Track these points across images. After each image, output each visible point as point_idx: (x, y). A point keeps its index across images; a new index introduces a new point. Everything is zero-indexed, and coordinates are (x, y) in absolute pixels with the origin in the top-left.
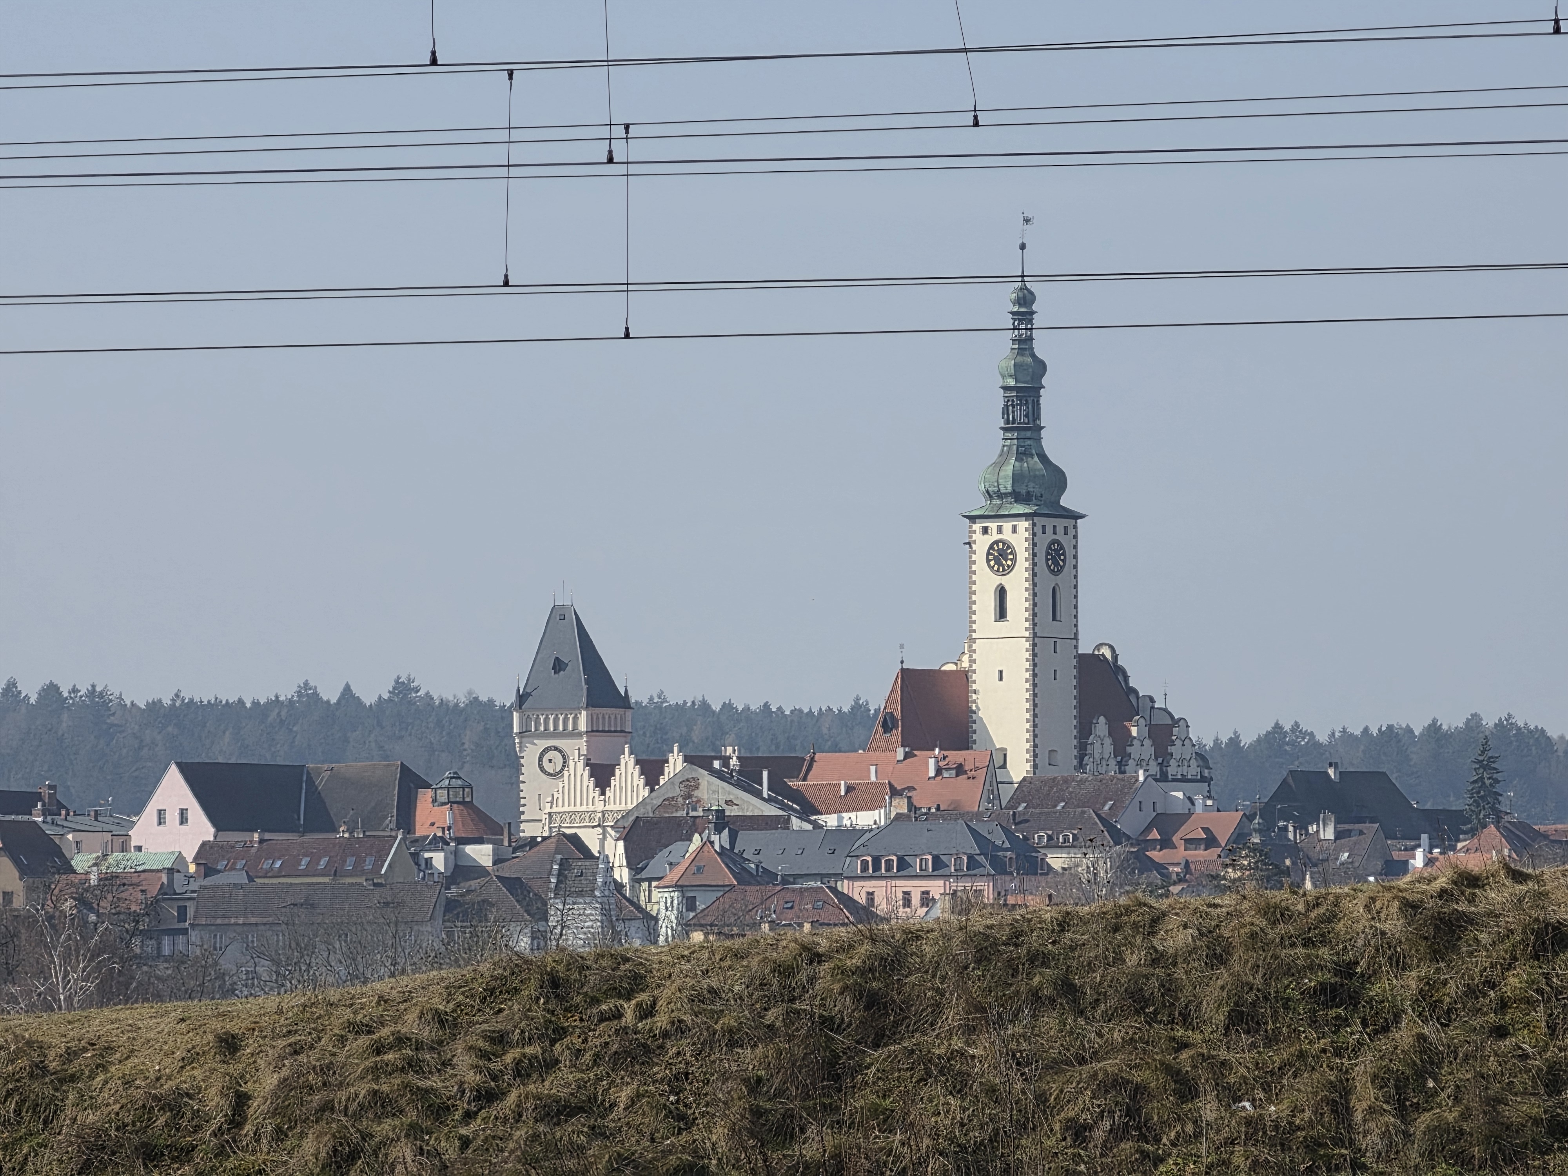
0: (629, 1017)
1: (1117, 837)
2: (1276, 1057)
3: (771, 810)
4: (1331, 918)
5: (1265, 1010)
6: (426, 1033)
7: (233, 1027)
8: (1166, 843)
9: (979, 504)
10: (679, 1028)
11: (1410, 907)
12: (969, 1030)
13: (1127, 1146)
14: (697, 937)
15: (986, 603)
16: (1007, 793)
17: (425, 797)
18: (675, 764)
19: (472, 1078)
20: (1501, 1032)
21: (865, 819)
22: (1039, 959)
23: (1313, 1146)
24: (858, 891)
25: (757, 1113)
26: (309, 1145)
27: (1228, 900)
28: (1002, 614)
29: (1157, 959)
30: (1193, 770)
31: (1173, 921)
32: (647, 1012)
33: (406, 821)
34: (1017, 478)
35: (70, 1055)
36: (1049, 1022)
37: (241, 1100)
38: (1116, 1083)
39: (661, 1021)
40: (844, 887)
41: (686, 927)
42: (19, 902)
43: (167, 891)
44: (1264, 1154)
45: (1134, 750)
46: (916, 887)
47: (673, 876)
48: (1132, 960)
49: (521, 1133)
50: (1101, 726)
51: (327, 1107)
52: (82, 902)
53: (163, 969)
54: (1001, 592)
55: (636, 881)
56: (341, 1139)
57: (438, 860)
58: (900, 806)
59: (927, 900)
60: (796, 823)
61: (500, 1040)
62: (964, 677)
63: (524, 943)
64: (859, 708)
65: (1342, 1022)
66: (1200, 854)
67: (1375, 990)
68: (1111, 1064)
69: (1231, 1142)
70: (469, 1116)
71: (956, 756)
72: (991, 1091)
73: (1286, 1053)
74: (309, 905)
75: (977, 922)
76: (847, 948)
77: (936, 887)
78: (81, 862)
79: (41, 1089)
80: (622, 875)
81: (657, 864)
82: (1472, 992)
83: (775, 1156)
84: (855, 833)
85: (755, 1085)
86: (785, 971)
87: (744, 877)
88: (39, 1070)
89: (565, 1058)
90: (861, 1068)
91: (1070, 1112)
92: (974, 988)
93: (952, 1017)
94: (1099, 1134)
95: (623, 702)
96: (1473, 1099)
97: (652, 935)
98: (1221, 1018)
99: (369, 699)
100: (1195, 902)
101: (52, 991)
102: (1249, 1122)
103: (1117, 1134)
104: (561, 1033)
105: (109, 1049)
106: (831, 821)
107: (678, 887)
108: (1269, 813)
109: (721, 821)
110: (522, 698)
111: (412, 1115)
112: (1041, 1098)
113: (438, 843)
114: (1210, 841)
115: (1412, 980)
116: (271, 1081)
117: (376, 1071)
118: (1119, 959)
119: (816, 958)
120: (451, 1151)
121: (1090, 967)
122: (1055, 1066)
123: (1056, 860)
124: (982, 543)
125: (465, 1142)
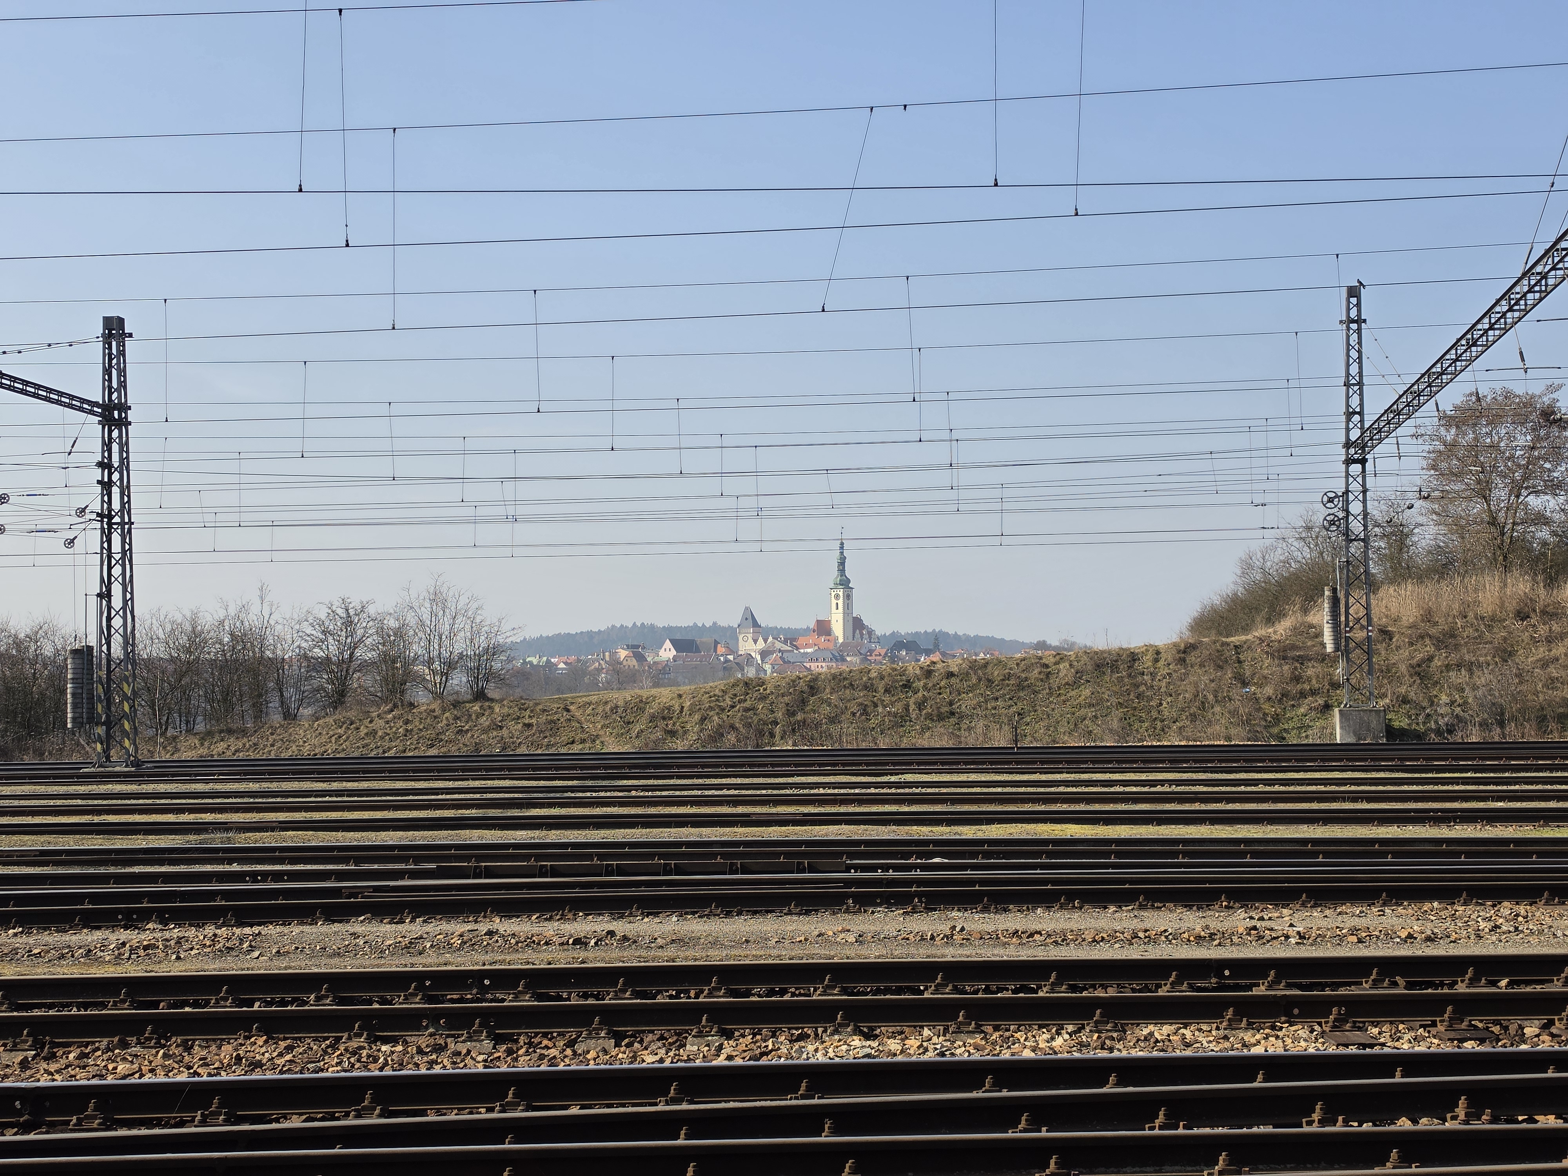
0: (761, 691)
1: (861, 654)
2: (893, 699)
3: (790, 649)
4: (905, 670)
5: (892, 689)
6: (720, 694)
7: (681, 693)
8: (871, 655)
9: (832, 586)
10: (772, 693)
11: (921, 668)
12: (831, 693)
13: (864, 717)
14: (775, 674)
15: (834, 606)
16: (838, 645)
17: (719, 646)
18: (770, 639)
19: (730, 703)
20: (940, 694)
21: (809, 650)
22: (845, 679)
23: (902, 717)
24: (808, 665)
25: (788, 710)
26: (696, 716)
27: (884, 667)
28: (837, 609)
29: (870, 679)
30: (876, 641)
31: (873, 671)
32: (765, 690)
33: (715, 651)
34: (840, 580)
35: (647, 698)
36: (848, 691)
37: (683, 707)
38: (861, 704)
39: (768, 692)
40: (805, 664)
41: (773, 672)
42: (636, 667)
43: (667, 665)
44: (892, 719)
45: (864, 636)
46: (820, 664)
47: (770, 662)
48: (864, 679)
49: (740, 714)
50: (858, 631)
51: (700, 709)
52: (649, 667)
53: (666, 681)
54: (837, 604)
55: (762, 663)
56: (703, 715)
57: (722, 659)
58: (816, 648)
59: (822, 667)
60: (795, 651)
61: (735, 695)
62: (830, 621)
63: (740, 676)
64: (808, 628)
65: (907, 692)
66: (878, 658)
67: (914, 685)
68: (860, 700)
69: (885, 716)
70: (729, 711)
71: (828, 637)
72: (836, 706)
73: (896, 698)
74: (696, 668)
75: (833, 671)
76: (806, 677)
77: (824, 664)
78: (649, 659)
79: (642, 705)
80: (760, 662)
81: (767, 660)
82: (934, 685)
83: (791, 719)
84: (807, 653)
85: (787, 705)
86: (794, 681)
87: (784, 662)
88: (641, 701)
89: (749, 699)
90: (809, 701)
91: (852, 710)
92: (832, 684)
93: (827, 691)
94: (858, 715)
95: (760, 626)
96: (934, 707)
97: (766, 674)
98: (883, 691)
99: (708, 626)
100: (878, 667)
101: (643, 685)
102: (888, 712)
103: (861, 715)
104: (748, 694)
105: (656, 697)
106: (802, 651)
107: (771, 664)
108: (892, 650)
109: (780, 651)
110: (739, 626)
111: (717, 711)
112: (846, 707)
113: (722, 655)
114: (880, 655)
115: (922, 683)
116: (689, 703)
117: (710, 702)
118: (862, 679)
119: (800, 678)
120: (725, 719)
121: (856, 680)
122: (849, 701)
123: (848, 659)
124: (833, 594)
125: (728, 716)
